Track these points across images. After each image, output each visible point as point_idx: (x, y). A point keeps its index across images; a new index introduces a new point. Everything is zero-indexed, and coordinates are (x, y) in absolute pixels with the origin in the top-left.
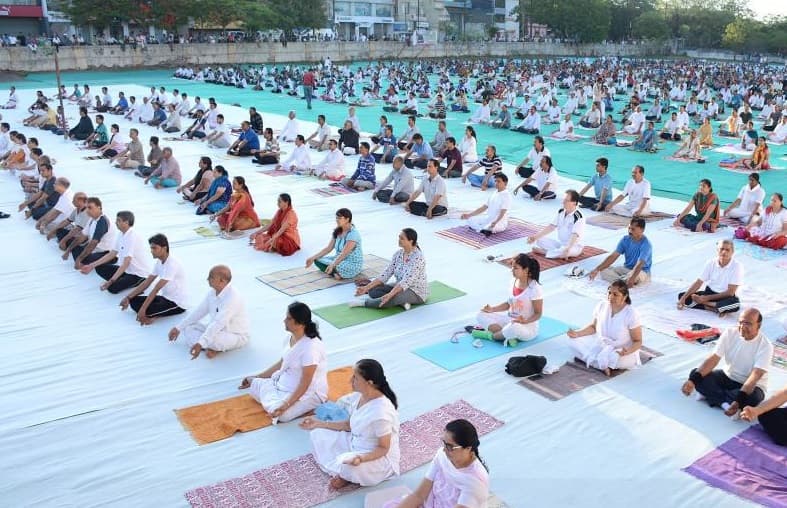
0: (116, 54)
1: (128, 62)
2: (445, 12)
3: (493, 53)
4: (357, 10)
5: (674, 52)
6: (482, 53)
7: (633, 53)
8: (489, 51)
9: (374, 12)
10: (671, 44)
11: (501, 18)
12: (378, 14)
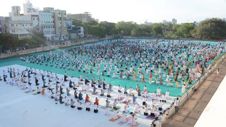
0: (4, 55)
1: (6, 56)
2: (67, 32)
3: (82, 43)
4: (47, 33)
5: (120, 37)
6: (79, 44)
7: (111, 38)
8: (81, 43)
9: (51, 34)
10: (119, 35)
11: (80, 32)
12: (52, 34)
